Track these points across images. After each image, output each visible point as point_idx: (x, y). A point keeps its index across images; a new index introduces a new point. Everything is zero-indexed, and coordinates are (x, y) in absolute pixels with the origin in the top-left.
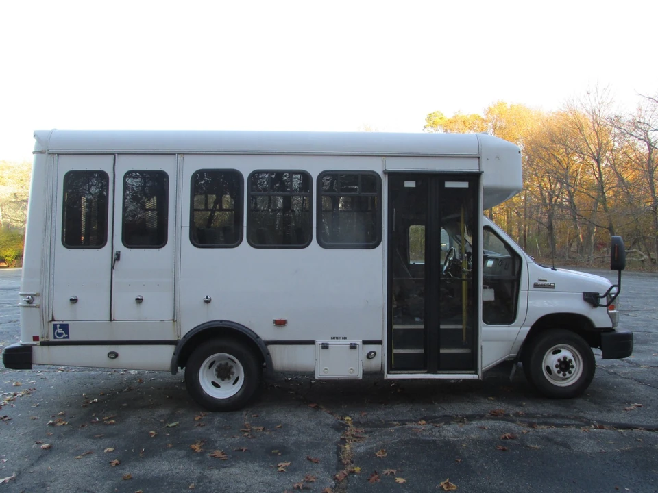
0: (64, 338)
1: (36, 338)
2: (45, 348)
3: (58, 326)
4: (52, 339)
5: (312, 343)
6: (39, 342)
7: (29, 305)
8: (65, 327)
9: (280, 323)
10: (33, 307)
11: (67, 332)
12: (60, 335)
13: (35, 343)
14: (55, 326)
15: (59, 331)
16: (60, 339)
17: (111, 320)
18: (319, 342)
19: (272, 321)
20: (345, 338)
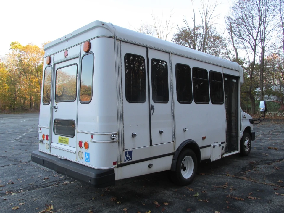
0: (130, 160)
1: (114, 163)
2: (120, 168)
3: (127, 153)
4: (123, 162)
5: (210, 146)
6: (116, 165)
7: (112, 141)
8: (130, 153)
9: (204, 138)
10: (115, 142)
11: (131, 157)
12: (127, 158)
13: (114, 166)
14: (126, 153)
15: (128, 156)
16: (128, 161)
17: (151, 145)
18: (212, 145)
19: (202, 138)
20: (217, 142)
